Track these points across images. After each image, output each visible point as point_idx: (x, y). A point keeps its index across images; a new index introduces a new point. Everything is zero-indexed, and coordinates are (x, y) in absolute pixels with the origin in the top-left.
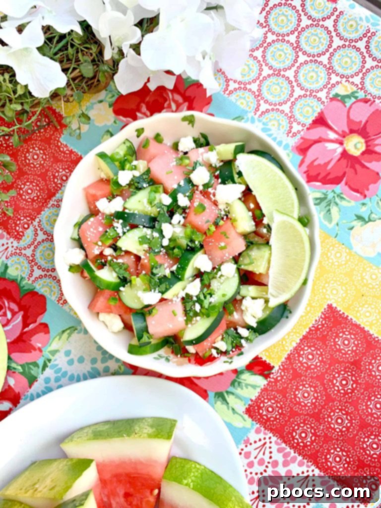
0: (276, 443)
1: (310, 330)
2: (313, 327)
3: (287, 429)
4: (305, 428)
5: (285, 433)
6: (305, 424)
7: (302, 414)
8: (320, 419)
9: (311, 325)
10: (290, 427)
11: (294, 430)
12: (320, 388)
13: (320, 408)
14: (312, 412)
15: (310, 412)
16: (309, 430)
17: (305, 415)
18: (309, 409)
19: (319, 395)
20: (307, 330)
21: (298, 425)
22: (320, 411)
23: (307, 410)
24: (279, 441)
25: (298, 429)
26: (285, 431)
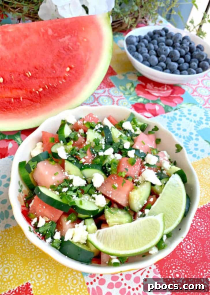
0: (154, 271)
1: (204, 207)
2: (206, 206)
3: (166, 264)
4: (181, 271)
5: (164, 267)
6: (181, 268)
7: (181, 260)
8: (195, 270)
9: (205, 205)
10: (169, 264)
11: (171, 268)
12: (200, 248)
13: (197, 262)
14: (189, 262)
15: (188, 261)
16: (183, 274)
17: (183, 262)
18: (188, 258)
19: (198, 252)
20: (202, 206)
21: (176, 266)
22: (196, 264)
23: (186, 259)
24: (157, 270)
25: (175, 269)
26: (164, 265)
